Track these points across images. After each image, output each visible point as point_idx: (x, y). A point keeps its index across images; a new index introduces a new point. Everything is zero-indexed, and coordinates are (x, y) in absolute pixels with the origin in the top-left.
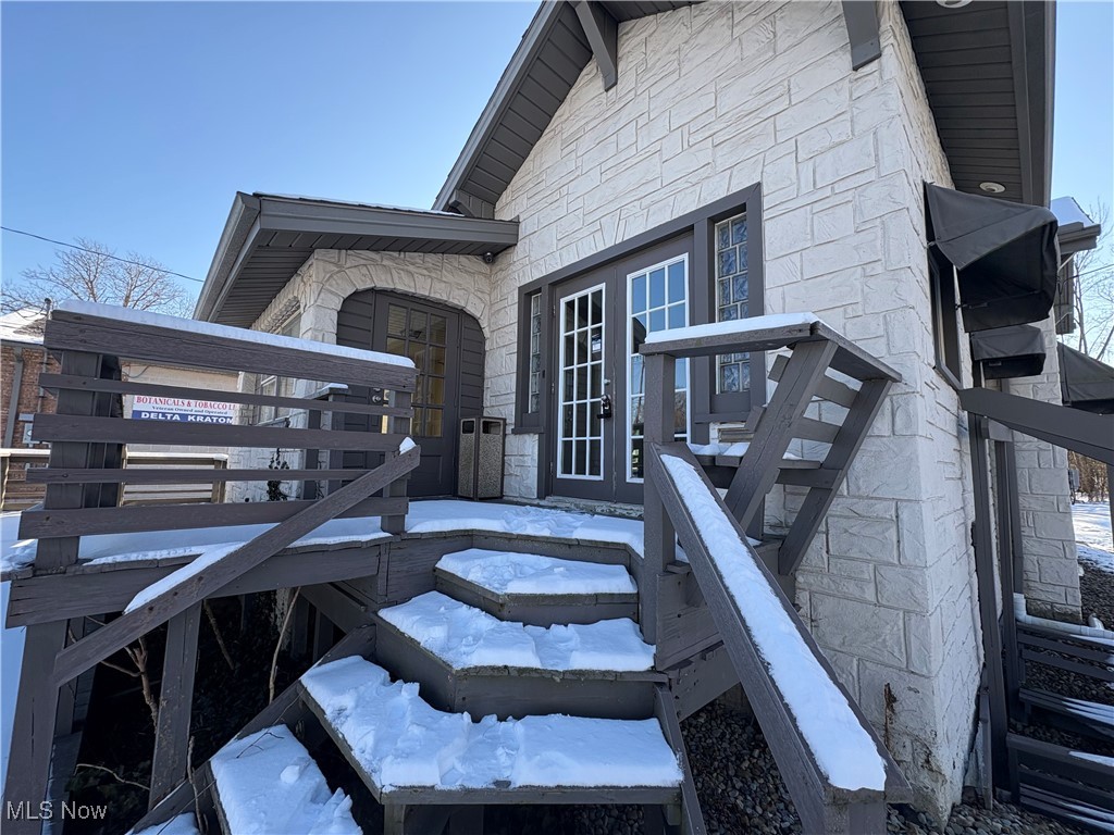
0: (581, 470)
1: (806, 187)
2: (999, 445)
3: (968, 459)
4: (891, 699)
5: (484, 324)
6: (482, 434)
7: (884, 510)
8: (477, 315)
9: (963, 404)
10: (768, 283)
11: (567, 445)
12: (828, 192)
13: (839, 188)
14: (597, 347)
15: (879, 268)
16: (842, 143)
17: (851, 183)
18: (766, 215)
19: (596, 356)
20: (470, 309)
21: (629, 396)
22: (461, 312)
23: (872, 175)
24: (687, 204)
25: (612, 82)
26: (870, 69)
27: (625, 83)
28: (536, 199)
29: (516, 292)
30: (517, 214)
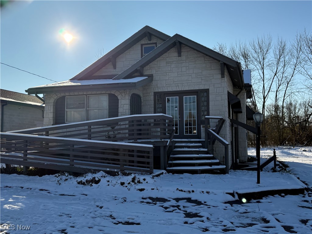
1: (215, 92)
2: (235, 128)
3: (231, 130)
9: (231, 121)
12: (218, 94)
13: (219, 94)
14: (176, 109)
15: (224, 106)
16: (220, 87)
17: (221, 93)
18: (210, 94)
19: (176, 111)
21: (184, 119)
23: (223, 93)
24: (197, 88)
25: (180, 55)
26: (223, 78)
27: (183, 57)
28: (159, 72)
29: (154, 93)
30: (152, 73)
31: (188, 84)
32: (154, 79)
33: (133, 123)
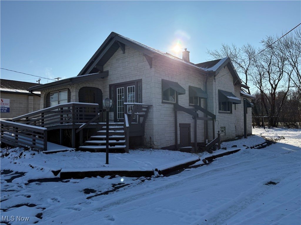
0: (121, 118)
1: (146, 81)
4: (150, 138)
5: (102, 91)
6: (103, 112)
7: (151, 119)
8: (101, 89)
10: (143, 92)
11: (119, 114)
12: (148, 83)
14: (123, 98)
15: (151, 93)
16: (149, 77)
18: (142, 83)
19: (123, 99)
20: (99, 88)
22: (98, 89)
23: (151, 82)
25: (124, 53)
26: (151, 69)
27: (126, 54)
28: (112, 68)
29: (109, 85)
30: (108, 70)
31: (129, 76)
32: (109, 75)
33: (94, 110)
